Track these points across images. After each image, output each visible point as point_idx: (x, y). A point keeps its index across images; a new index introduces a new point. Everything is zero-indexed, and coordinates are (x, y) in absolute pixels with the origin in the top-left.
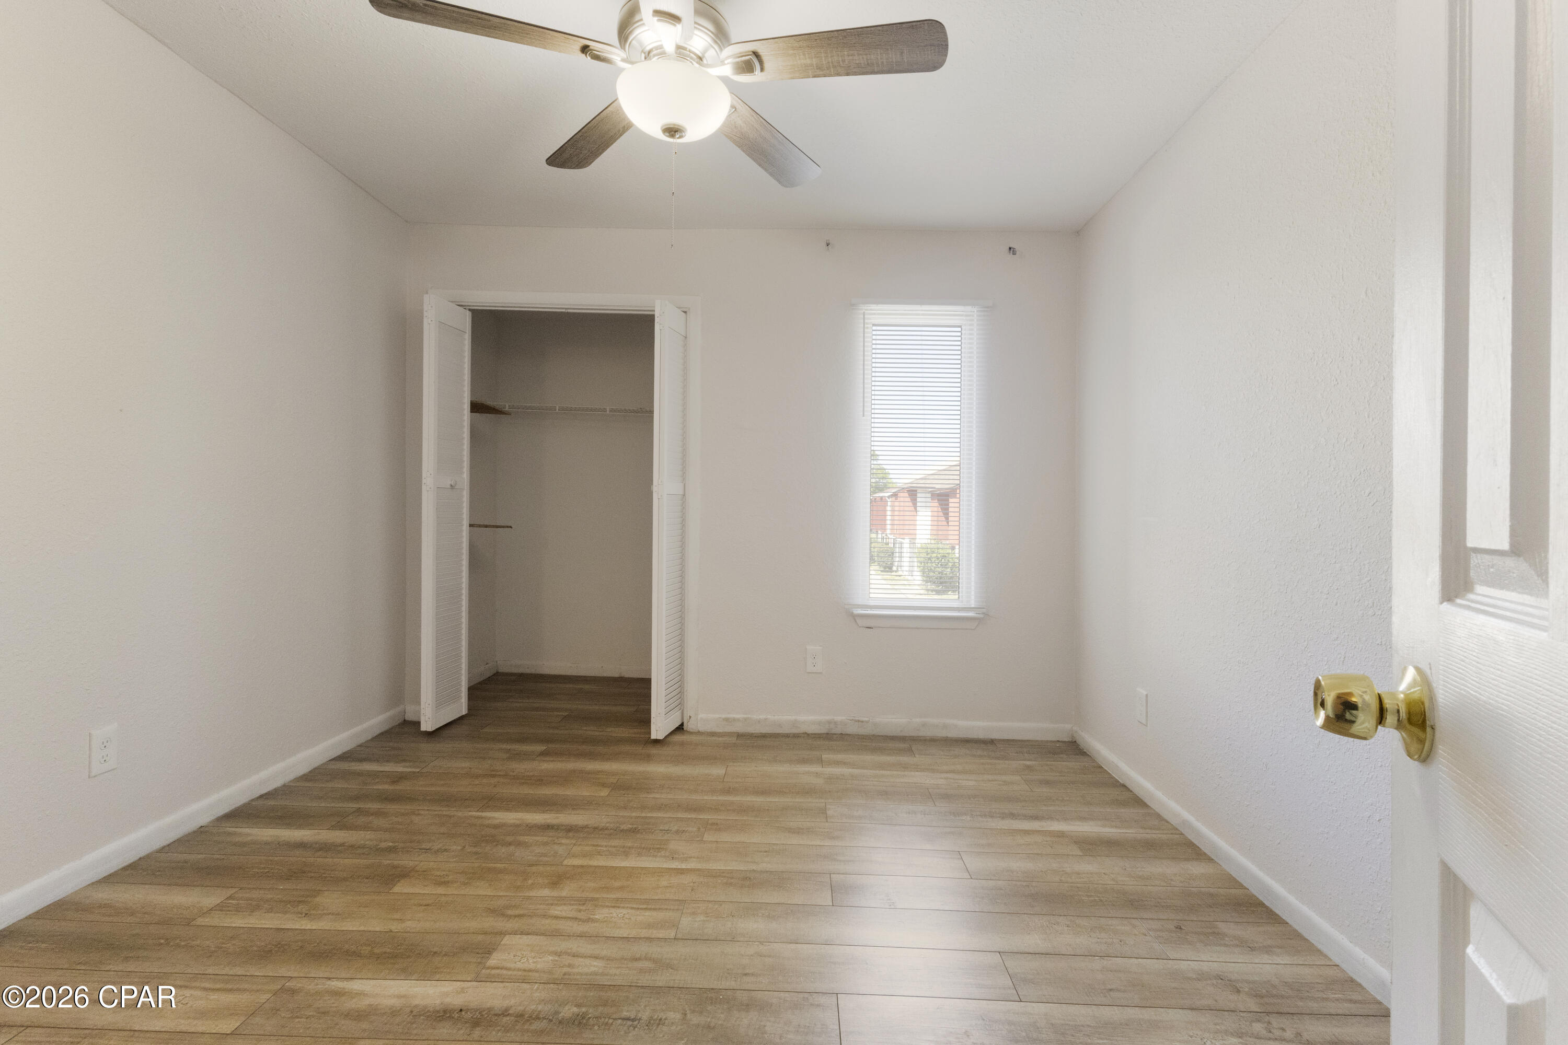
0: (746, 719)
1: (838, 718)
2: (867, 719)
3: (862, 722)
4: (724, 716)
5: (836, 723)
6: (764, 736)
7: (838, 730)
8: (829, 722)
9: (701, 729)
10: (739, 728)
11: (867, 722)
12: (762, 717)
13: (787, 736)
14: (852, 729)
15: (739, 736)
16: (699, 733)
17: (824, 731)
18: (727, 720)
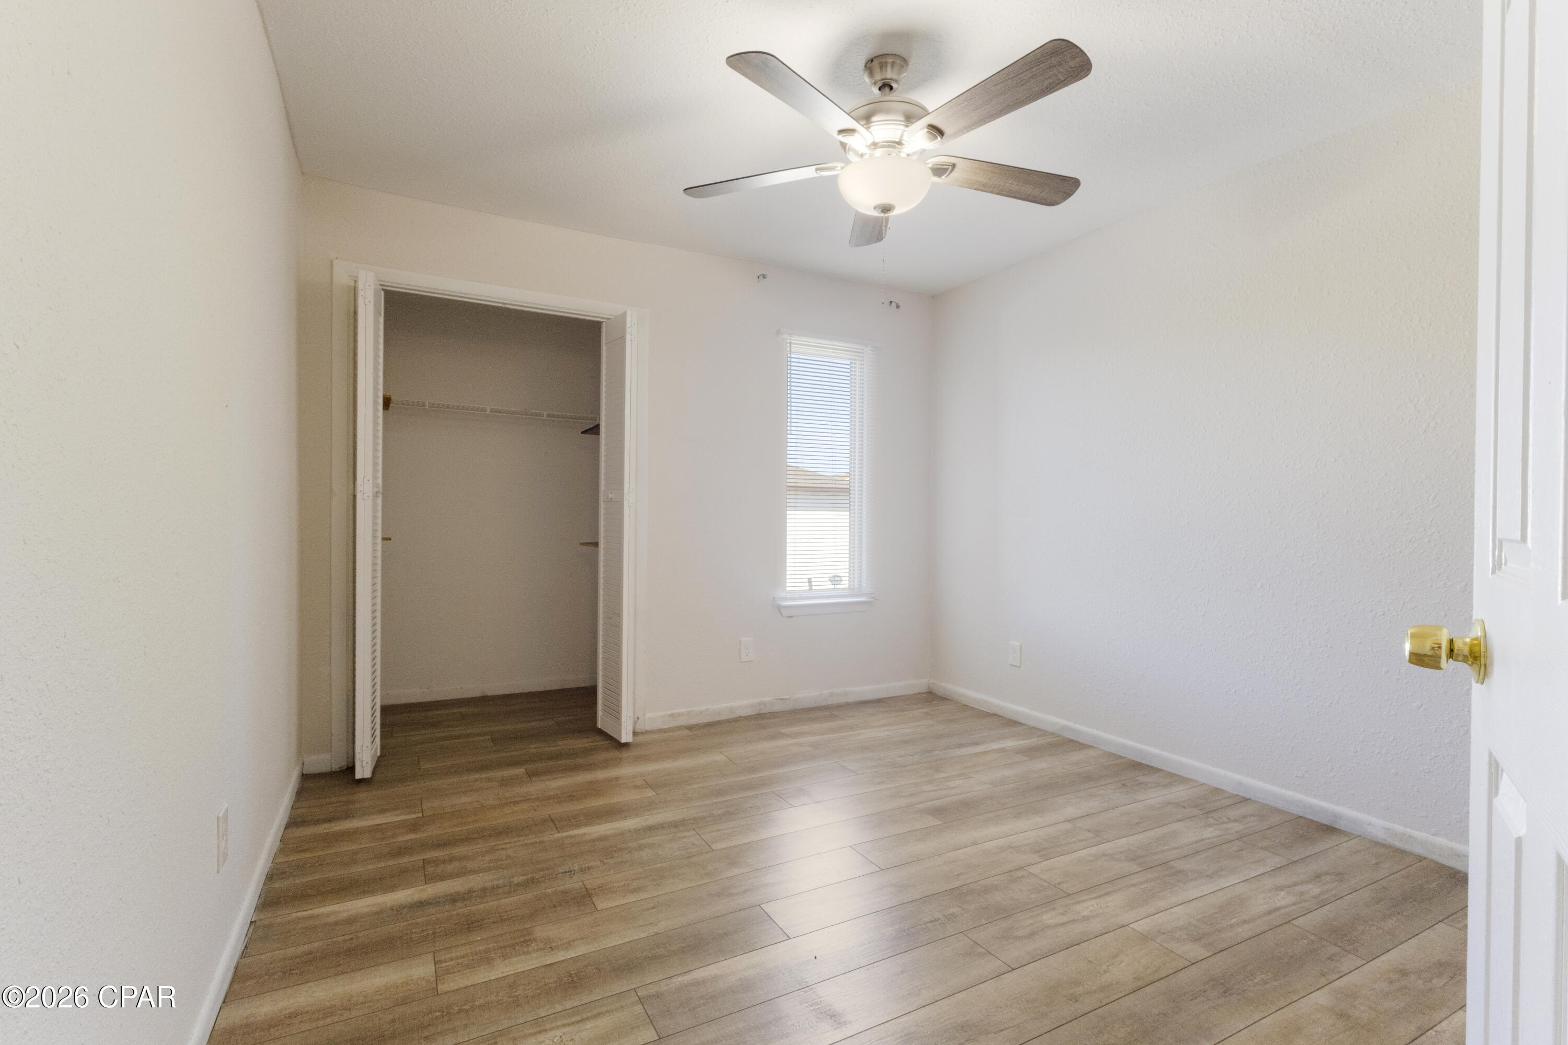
0: (689, 712)
1: (767, 699)
2: (788, 697)
3: (785, 699)
4: (669, 713)
5: (764, 704)
6: (708, 725)
7: (766, 710)
8: (760, 704)
9: (648, 728)
10: (683, 721)
11: (789, 699)
12: (703, 708)
13: (728, 721)
14: (778, 707)
15: (690, 728)
16: (647, 732)
17: (755, 712)
18: (672, 715)
